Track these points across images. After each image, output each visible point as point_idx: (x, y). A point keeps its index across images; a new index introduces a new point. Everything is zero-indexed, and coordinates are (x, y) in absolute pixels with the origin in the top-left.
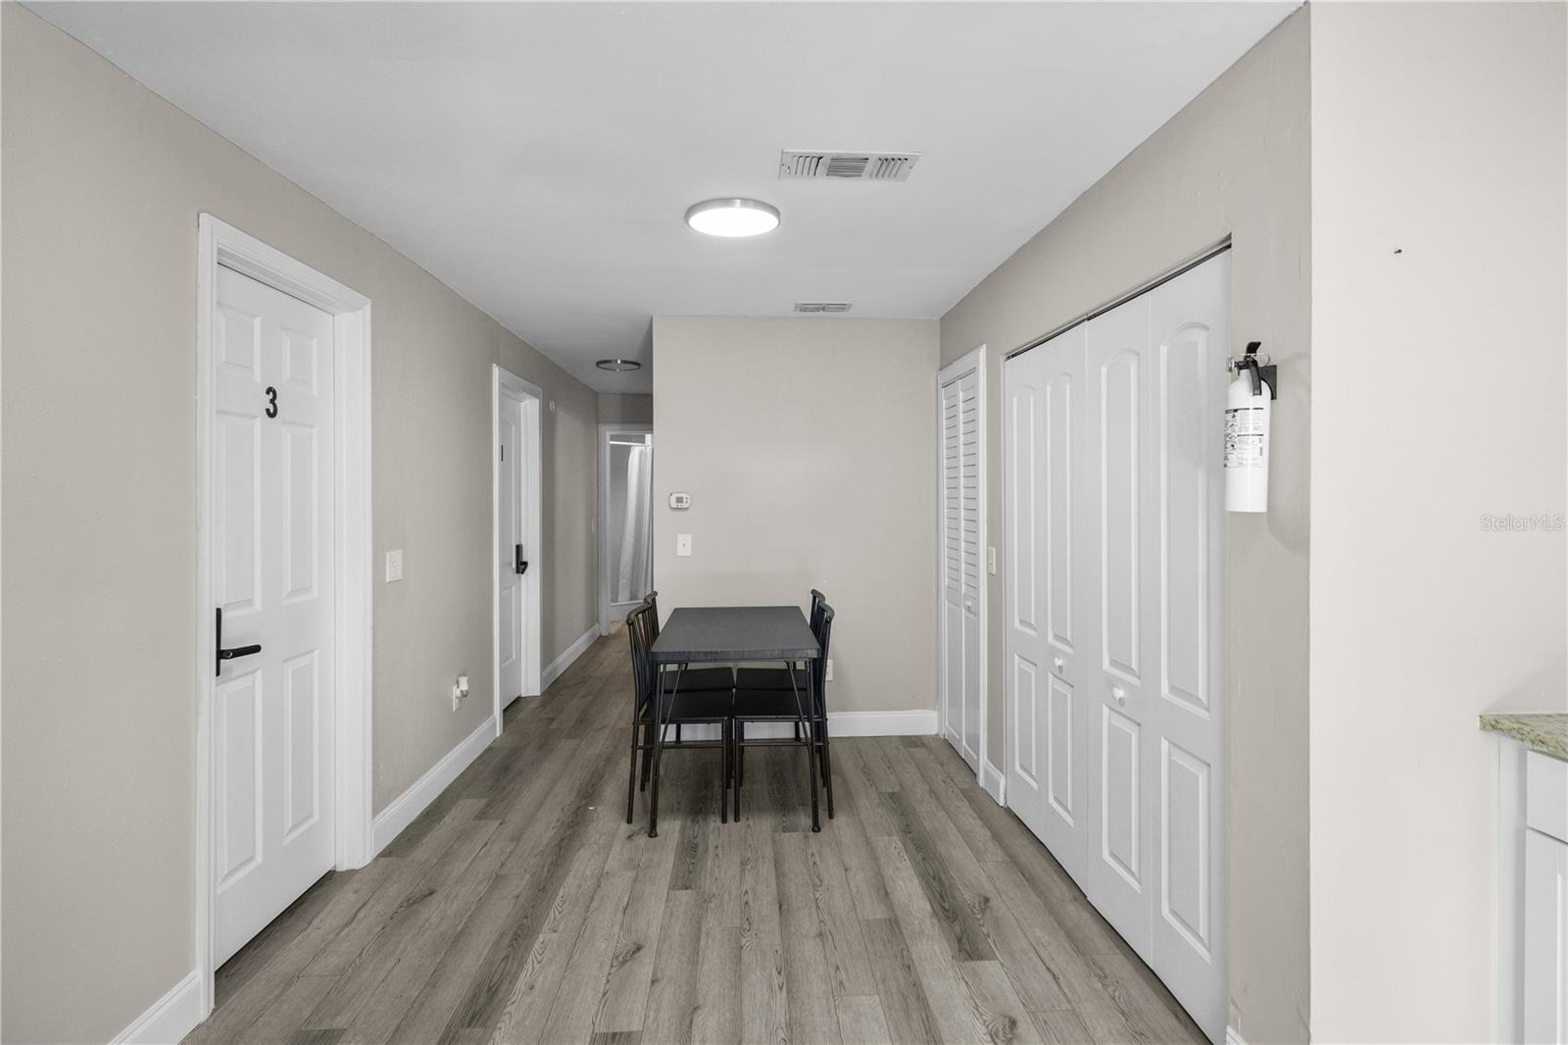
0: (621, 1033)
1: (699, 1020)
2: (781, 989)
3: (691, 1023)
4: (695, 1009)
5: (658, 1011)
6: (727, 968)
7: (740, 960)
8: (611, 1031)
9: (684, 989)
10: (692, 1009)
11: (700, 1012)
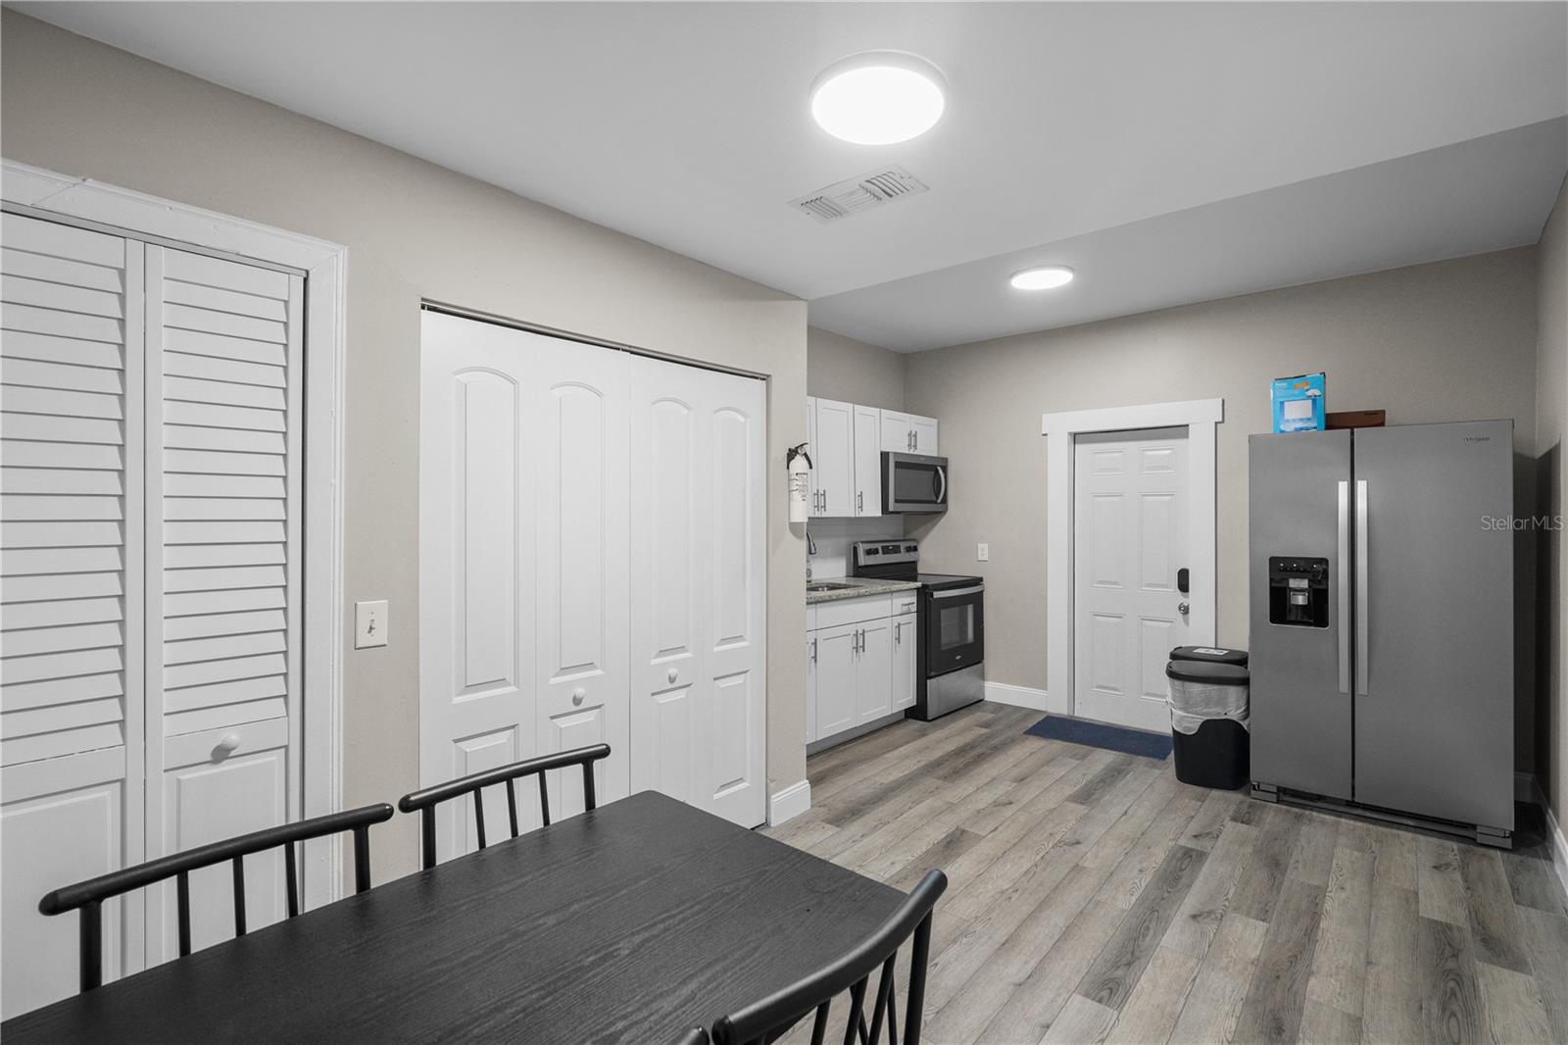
0: (1093, 1000)
1: (1022, 977)
2: (936, 964)
3: (1029, 977)
4: (1020, 985)
5: (1053, 1000)
6: (967, 1002)
7: (949, 1002)
8: (1102, 1006)
9: (1019, 1005)
10: (1022, 987)
11: (1017, 981)
